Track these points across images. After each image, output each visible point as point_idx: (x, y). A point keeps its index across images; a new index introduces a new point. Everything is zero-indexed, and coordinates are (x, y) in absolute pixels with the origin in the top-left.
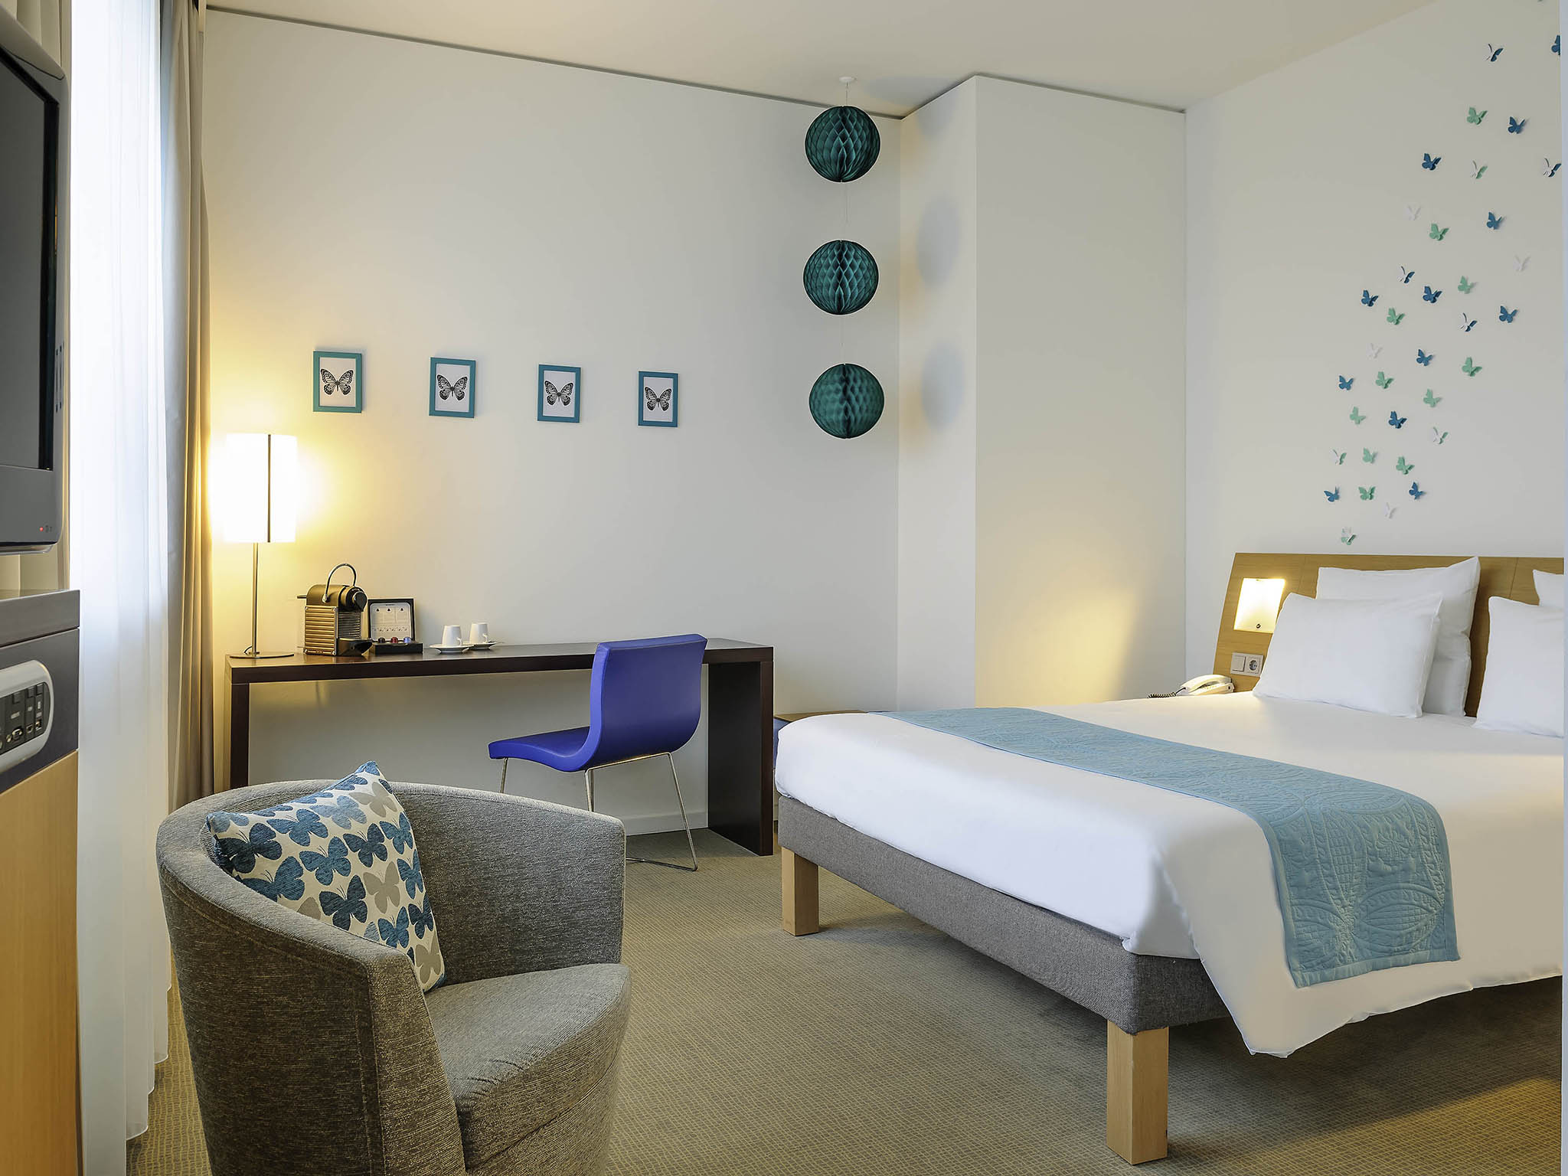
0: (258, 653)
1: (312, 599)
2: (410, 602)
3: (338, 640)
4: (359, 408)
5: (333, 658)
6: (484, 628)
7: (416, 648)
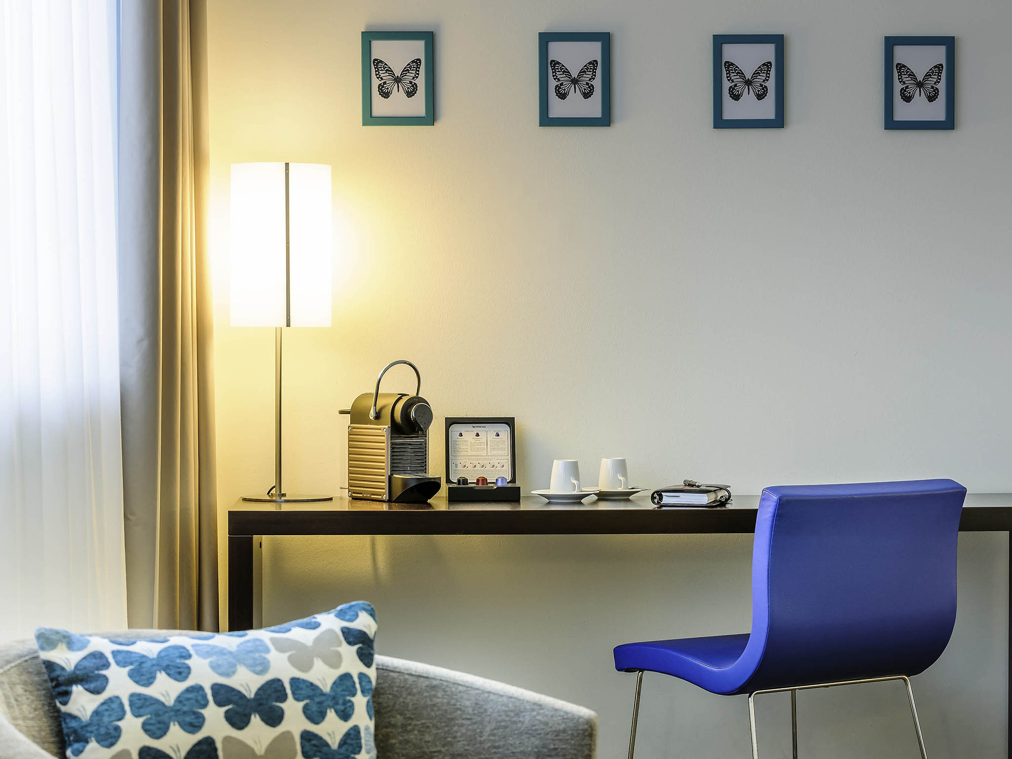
0: (284, 495)
1: (357, 415)
2: (509, 422)
3: (390, 478)
4: (431, 117)
5: (384, 504)
6: (622, 466)
7: (511, 494)
